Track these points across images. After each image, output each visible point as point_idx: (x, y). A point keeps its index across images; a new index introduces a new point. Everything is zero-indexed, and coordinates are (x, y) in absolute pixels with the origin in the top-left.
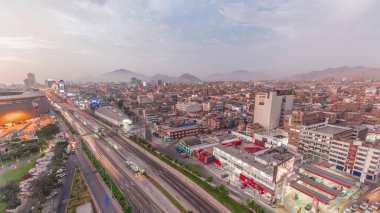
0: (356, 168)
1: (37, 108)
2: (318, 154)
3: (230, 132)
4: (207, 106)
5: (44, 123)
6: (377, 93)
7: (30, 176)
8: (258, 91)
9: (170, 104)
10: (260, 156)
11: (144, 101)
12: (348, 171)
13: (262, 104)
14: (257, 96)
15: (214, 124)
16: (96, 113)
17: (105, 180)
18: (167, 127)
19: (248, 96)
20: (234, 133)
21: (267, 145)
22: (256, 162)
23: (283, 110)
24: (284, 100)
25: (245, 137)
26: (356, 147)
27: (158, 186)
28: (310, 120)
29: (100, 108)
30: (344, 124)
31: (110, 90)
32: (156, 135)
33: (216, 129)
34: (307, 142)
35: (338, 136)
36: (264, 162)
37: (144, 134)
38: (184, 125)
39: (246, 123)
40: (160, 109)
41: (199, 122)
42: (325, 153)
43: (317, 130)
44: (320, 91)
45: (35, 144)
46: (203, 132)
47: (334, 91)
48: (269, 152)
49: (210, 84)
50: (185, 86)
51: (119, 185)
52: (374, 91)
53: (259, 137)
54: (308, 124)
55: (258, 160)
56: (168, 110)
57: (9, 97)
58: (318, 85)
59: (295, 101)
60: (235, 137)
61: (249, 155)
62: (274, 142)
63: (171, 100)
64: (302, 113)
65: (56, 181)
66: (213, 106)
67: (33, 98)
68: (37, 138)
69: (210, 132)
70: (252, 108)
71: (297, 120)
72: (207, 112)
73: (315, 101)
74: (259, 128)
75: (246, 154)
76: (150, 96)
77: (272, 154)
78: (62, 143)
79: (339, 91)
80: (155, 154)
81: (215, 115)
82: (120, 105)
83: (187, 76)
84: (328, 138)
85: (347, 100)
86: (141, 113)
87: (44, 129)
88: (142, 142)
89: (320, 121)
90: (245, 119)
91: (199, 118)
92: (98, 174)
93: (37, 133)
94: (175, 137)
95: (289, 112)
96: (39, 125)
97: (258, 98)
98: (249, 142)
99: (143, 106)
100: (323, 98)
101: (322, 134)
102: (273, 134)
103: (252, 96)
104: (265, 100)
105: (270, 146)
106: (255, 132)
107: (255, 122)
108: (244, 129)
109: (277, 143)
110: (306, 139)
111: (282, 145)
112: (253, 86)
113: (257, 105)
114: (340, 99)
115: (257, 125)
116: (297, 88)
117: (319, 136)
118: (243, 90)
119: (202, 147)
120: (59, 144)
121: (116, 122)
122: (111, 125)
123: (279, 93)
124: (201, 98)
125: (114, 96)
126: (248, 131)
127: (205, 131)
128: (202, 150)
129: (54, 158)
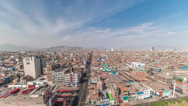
2: (61, 82)
8: (24, 57)
10: (34, 93)
12: (72, 84)
13: (28, 64)
19: (17, 60)
21: (36, 86)
22: (31, 98)
23: (42, 65)
26: (72, 74)
28: (56, 68)
30: (67, 67)
35: (66, 73)
36: (36, 96)
39: (19, 77)
42: (63, 80)
43: (58, 72)
44: (56, 56)
47: (61, 55)
48: (39, 89)
52: (72, 54)
53: (31, 83)
54: (54, 70)
55: (33, 96)
58: (55, 53)
61: (26, 96)
62: (40, 83)
70: (22, 67)
71: (49, 69)
73: (55, 59)
74: (30, 79)
75: (23, 96)
77: (41, 90)
79: (63, 55)
84: (63, 74)
85: (66, 58)
89: (59, 68)
90: (18, 75)
95: (45, 66)
97: (25, 61)
98: (24, 88)
100: (58, 58)
102: (39, 79)
103: (21, 60)
104: (30, 61)
105: (38, 86)
106: (27, 81)
107: (26, 75)
108: (19, 81)
109: (42, 83)
110: (55, 77)
111: (45, 83)
112: (20, 54)
113: (25, 65)
114: (64, 58)
115: (28, 76)
116: (46, 54)
117: (60, 74)
118: (12, 57)
123: (37, 57)
126: (22, 81)
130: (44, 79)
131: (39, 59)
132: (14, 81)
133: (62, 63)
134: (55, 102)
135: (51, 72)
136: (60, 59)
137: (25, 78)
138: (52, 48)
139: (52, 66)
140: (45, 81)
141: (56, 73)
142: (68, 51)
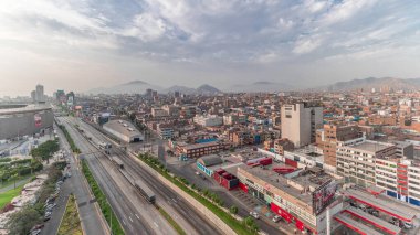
0: (411, 194)
1: (39, 122)
2: (363, 177)
3: (255, 150)
4: (228, 120)
5: (43, 140)
6: (413, 105)
7: (11, 207)
8: (284, 103)
9: (187, 117)
10: (294, 179)
11: (159, 114)
12: (403, 198)
13: (289, 116)
14: (283, 108)
15: (236, 139)
16: (105, 127)
17: (104, 212)
18: (184, 143)
19: (272, 107)
20: (260, 150)
21: (300, 165)
22: (289, 187)
23: (313, 123)
24: (313, 113)
25: (274, 155)
26: (406, 167)
27: (170, 220)
28: (349, 134)
29: (110, 122)
30: (385, 140)
31: (122, 102)
32: (171, 153)
33: (240, 146)
35: (381, 154)
36: (299, 187)
37: (156, 151)
38: (203, 140)
39: (273, 138)
40: (176, 123)
41: (220, 137)
42: (370, 175)
43: (355, 146)
44: (351, 103)
45: (27, 165)
46: (225, 150)
47: (366, 102)
49: (232, 95)
50: (204, 98)
51: (121, 219)
52: (409, 102)
53: (290, 155)
54: (343, 140)
55: (292, 183)
56: (186, 123)
57: (11, 110)
58: (347, 97)
59: (325, 114)
60: (261, 154)
61: (281, 178)
62: (308, 161)
63: (189, 112)
64: (335, 127)
65: (42, 214)
66: (235, 119)
67: (35, 112)
68: (30, 157)
69: (233, 150)
70: (278, 121)
71: (330, 134)
72: (228, 126)
73: (346, 113)
74: (289, 146)
75: (276, 176)
76: (166, 109)
77: (307, 177)
78: (59, 164)
79: (371, 102)
80: (168, 177)
81: (238, 130)
82: (132, 118)
83: (207, 87)
84: (370, 156)
85: (382, 113)
86: (155, 127)
87: (42, 146)
88: (153, 162)
89: (357, 136)
90: (272, 134)
91: (220, 132)
92: (96, 204)
93: (33, 152)
94: (193, 155)
95: (321, 127)
96: (36, 142)
97: (283, 111)
98: (279, 162)
99: (158, 119)
100: (355, 110)
101: (362, 152)
102: (306, 151)
103: (278, 108)
104: (292, 113)
105: (303, 166)
106: (284, 149)
107: (283, 137)
108: (272, 145)
109: (312, 162)
110: (344, 157)
111: (317, 165)
112: (277, 97)
113: (283, 119)
114: (375, 112)
115: (287, 140)
116: (325, 99)
117: (359, 153)
118: (266, 102)
119: (225, 167)
120: (55, 165)
121: (126, 139)
122: (119, 141)
123: (305, 105)
124: (221, 111)
125: (126, 108)
126: (277, 147)
127: (227, 148)
128: (224, 171)
129: (46, 183)
130: (316, 155)
131: (308, 110)
132: (266, 143)
133: (367, 124)
134: (340, 225)
135: (333, 142)
136: (361, 113)
137: (281, 143)
138: (340, 85)
139: (338, 130)
140: (319, 160)
141: (347, 148)
142: (392, 91)
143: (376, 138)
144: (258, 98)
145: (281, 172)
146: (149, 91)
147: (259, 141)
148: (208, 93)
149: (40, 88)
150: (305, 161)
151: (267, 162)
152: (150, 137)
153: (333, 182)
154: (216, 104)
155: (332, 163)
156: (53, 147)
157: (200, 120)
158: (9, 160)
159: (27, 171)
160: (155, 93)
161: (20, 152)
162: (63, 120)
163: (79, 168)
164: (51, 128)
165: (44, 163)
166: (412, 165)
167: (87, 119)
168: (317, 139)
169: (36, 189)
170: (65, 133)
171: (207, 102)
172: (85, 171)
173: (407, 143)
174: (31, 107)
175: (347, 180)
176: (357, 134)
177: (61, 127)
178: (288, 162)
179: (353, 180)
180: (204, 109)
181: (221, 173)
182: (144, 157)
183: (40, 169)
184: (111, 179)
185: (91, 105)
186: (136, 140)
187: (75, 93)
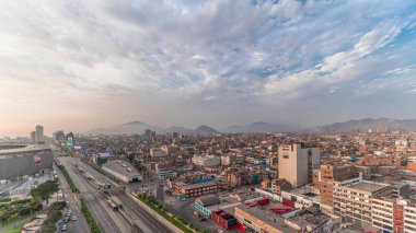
1: (39, 162)
2: (359, 216)
3: (253, 190)
4: (226, 160)
5: (43, 180)
6: (409, 145)
8: (281, 143)
9: (185, 157)
10: (291, 218)
11: (158, 154)
13: (286, 157)
14: (280, 149)
15: (234, 179)
16: (104, 168)
18: (182, 183)
19: (270, 148)
20: (258, 190)
21: (297, 205)
22: (286, 226)
23: (310, 164)
24: (310, 153)
25: (271, 195)
26: (402, 207)
28: (345, 175)
29: (109, 162)
30: (381, 180)
31: (121, 143)
32: (169, 193)
33: (237, 186)
34: (343, 201)
35: (378, 194)
36: (296, 227)
37: (155, 193)
38: (201, 181)
39: (271, 179)
40: (174, 163)
41: (218, 177)
42: (367, 215)
43: (352, 186)
44: (347, 143)
45: (27, 205)
46: (222, 190)
47: (363, 143)
48: (301, 214)
49: (230, 136)
50: (202, 139)
52: (405, 143)
53: (287, 195)
54: (340, 180)
55: (289, 223)
56: (183, 164)
57: (10, 151)
58: (344, 137)
59: (322, 154)
60: (259, 195)
61: (278, 218)
62: (305, 201)
63: (187, 153)
64: (331, 167)
66: (233, 159)
67: (35, 152)
68: (30, 197)
69: (230, 190)
70: (276, 161)
71: (327, 175)
72: (226, 167)
73: (343, 153)
74: (286, 186)
75: (274, 216)
76: (165, 149)
77: (304, 216)
78: (59, 203)
79: (368, 143)
80: (167, 218)
81: (236, 170)
82: (131, 158)
83: (204, 128)
84: (366, 196)
85: (378, 153)
86: (153, 168)
87: (42, 186)
88: (152, 202)
89: (353, 177)
90: (269, 174)
91: (218, 173)
93: (33, 192)
94: (191, 195)
95: (318, 167)
96: (36, 183)
97: (281, 152)
98: (276, 202)
99: (156, 159)
100: (352, 150)
101: (358, 192)
102: (302, 191)
103: (275, 149)
104: (290, 153)
105: (301, 206)
106: (281, 189)
107: (280, 177)
108: (269, 185)
109: (309, 202)
110: (341, 197)
111: (314, 205)
112: (274, 138)
113: (281, 159)
114: (372, 153)
115: (284, 180)
116: (322, 140)
117: (355, 194)
118: (264, 142)
119: (222, 207)
120: (55, 204)
121: (125, 179)
122: (118, 181)
123: (303, 145)
124: (220, 151)
125: (125, 149)
126: (274, 187)
127: (224, 188)
128: (222, 211)
129: (46, 223)
130: (314, 195)
131: (306, 151)
132: (263, 183)
133: (363, 164)
135: (329, 182)
136: (357, 153)
137: (278, 183)
138: (337, 125)
139: (335, 171)
140: (316, 200)
141: (344, 188)
142: (389, 132)
143: (373, 178)
144: (256, 138)
145: (279, 212)
146: (148, 131)
147: (256, 182)
148: (205, 134)
149: (40, 128)
150: (302, 202)
151: (265, 202)
152: (149, 177)
153: (330, 222)
154: (214, 144)
155: (329, 203)
156: (52, 187)
157: (198, 160)
158: (10, 200)
159: (26, 211)
160: (154, 133)
161: (21, 192)
162: (62, 161)
163: (79, 208)
164: (51, 168)
165: (44, 203)
166: (408, 205)
167: (86, 160)
168: (314, 179)
169: (36, 228)
170: (65, 173)
171: (205, 142)
172: (84, 210)
173: (403, 183)
174: (30, 147)
175: (344, 220)
176: (354, 174)
177: (61, 168)
178: (285, 202)
179: (350, 220)
180: (202, 150)
181: (219, 213)
182: (142, 197)
183: (39, 208)
184: (110, 219)
185: (90, 146)
186: (135, 181)
187: (74, 133)
